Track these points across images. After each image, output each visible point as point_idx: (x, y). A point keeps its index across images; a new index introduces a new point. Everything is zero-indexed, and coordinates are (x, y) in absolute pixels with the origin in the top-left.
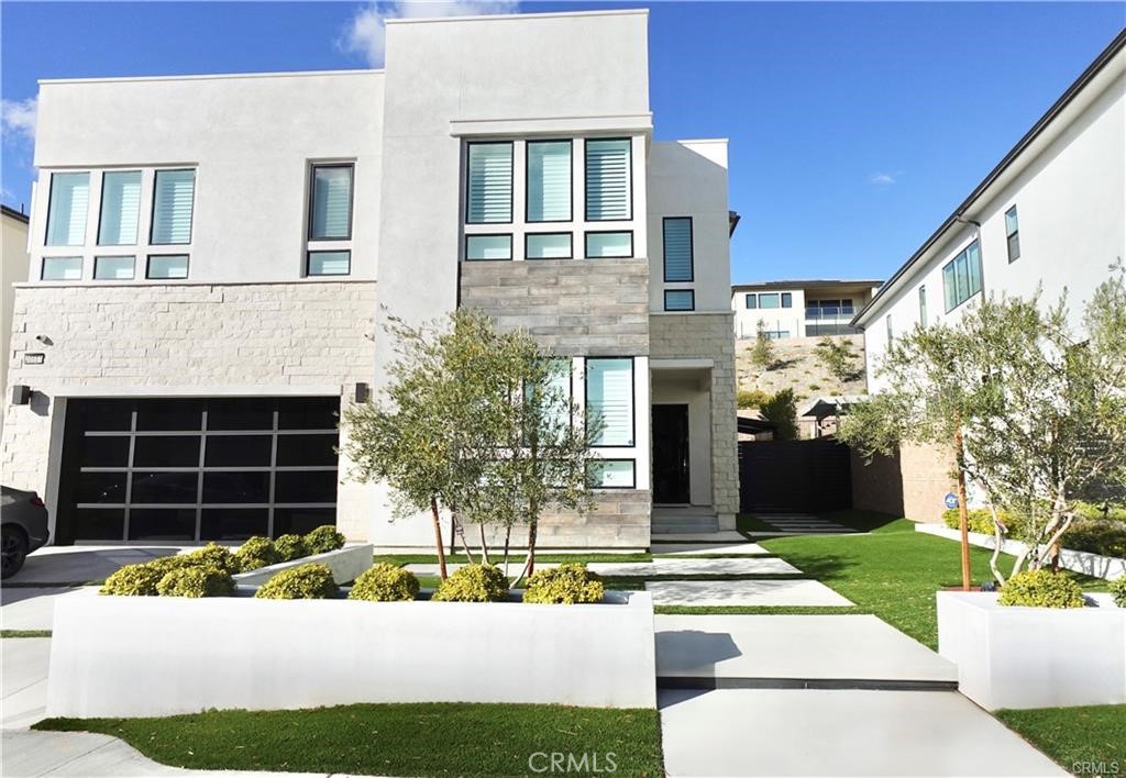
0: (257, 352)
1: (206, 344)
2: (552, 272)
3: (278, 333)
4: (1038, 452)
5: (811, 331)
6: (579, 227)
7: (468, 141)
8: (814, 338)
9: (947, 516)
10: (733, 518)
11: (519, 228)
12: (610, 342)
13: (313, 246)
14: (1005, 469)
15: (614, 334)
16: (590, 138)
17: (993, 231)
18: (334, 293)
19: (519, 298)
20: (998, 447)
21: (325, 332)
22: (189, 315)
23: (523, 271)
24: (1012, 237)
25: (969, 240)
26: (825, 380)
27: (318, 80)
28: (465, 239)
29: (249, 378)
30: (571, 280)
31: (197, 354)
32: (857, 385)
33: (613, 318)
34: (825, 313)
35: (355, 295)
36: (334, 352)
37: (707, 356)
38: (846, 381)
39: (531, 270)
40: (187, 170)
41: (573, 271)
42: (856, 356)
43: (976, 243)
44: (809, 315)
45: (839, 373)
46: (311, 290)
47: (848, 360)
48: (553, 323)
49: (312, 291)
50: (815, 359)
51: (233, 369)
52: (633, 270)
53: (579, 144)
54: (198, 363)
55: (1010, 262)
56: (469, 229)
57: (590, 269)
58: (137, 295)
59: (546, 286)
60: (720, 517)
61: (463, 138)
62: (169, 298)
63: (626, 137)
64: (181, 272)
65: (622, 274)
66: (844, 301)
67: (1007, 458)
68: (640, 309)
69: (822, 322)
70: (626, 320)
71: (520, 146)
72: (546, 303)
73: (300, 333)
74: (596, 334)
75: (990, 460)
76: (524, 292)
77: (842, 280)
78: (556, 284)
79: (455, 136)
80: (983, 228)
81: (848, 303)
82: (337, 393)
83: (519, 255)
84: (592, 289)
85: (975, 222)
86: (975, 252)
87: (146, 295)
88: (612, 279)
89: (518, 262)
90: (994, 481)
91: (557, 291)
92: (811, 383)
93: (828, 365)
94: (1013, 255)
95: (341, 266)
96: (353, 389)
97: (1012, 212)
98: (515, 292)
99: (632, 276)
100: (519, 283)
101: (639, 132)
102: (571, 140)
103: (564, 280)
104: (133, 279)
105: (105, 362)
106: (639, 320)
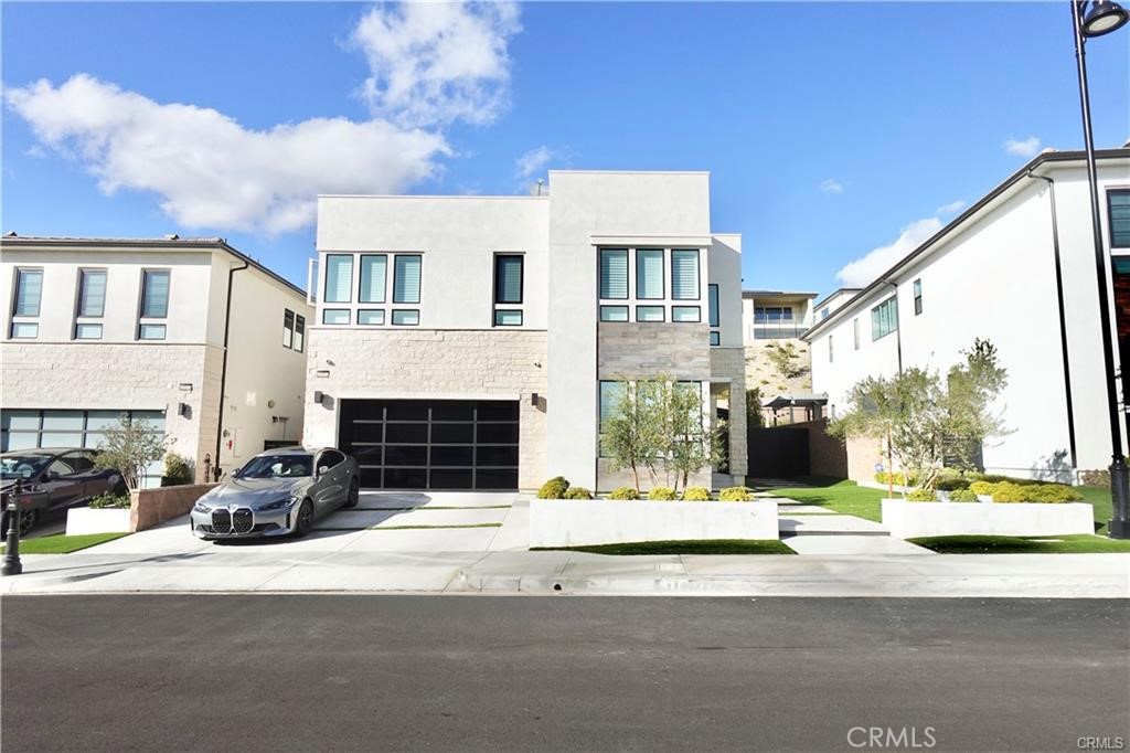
0: (466, 373)
1: (434, 367)
2: (653, 330)
3: (479, 361)
4: (925, 442)
5: (759, 334)
6: (669, 303)
7: (601, 249)
8: (762, 341)
9: (877, 477)
10: (743, 478)
11: (633, 302)
12: (687, 372)
13: (498, 306)
14: (909, 449)
15: (690, 369)
16: (674, 249)
17: (905, 291)
18: (514, 337)
19: (634, 345)
20: (907, 439)
21: (508, 362)
22: (422, 348)
23: (635, 329)
24: (918, 299)
25: (890, 295)
26: (773, 376)
27: (499, 202)
28: (600, 308)
29: (462, 388)
30: (665, 335)
31: (427, 373)
32: (798, 381)
33: (689, 358)
34: (770, 318)
35: (527, 339)
36: (515, 373)
37: (728, 375)
38: (789, 377)
39: (641, 328)
40: (417, 256)
41: (666, 329)
42: (797, 357)
43: (894, 298)
44: (756, 321)
45: (784, 370)
46: (498, 335)
47: (791, 360)
48: (654, 360)
49: (500, 335)
50: (765, 358)
51: (451, 383)
52: (701, 330)
53: (668, 252)
54: (429, 378)
55: (917, 314)
56: (602, 302)
57: (675, 329)
58: (388, 336)
59: (650, 338)
60: (735, 478)
61: (598, 246)
62: (409, 337)
63: (696, 249)
64: (415, 321)
65: (695, 332)
66: (785, 309)
67: (910, 444)
68: (705, 353)
69: (768, 326)
70: (697, 360)
71: (632, 252)
72: (650, 349)
73: (493, 361)
74: (680, 368)
75: (904, 445)
76: (636, 341)
77: (785, 292)
78: (656, 337)
79: (593, 245)
80: (899, 288)
81: (788, 311)
82: (518, 398)
83: (633, 319)
84: (677, 341)
85: (895, 284)
86: (894, 303)
87: (394, 336)
88: (689, 335)
89: (632, 324)
90: (905, 456)
91: (656, 341)
92: (762, 379)
93: (776, 364)
94: (918, 311)
95: (517, 319)
96: (530, 397)
97: (918, 282)
98: (631, 341)
99: (700, 334)
100: (633, 335)
101: (704, 247)
102: (663, 250)
103: (659, 335)
104: (383, 324)
105: (369, 378)
106: (705, 360)
